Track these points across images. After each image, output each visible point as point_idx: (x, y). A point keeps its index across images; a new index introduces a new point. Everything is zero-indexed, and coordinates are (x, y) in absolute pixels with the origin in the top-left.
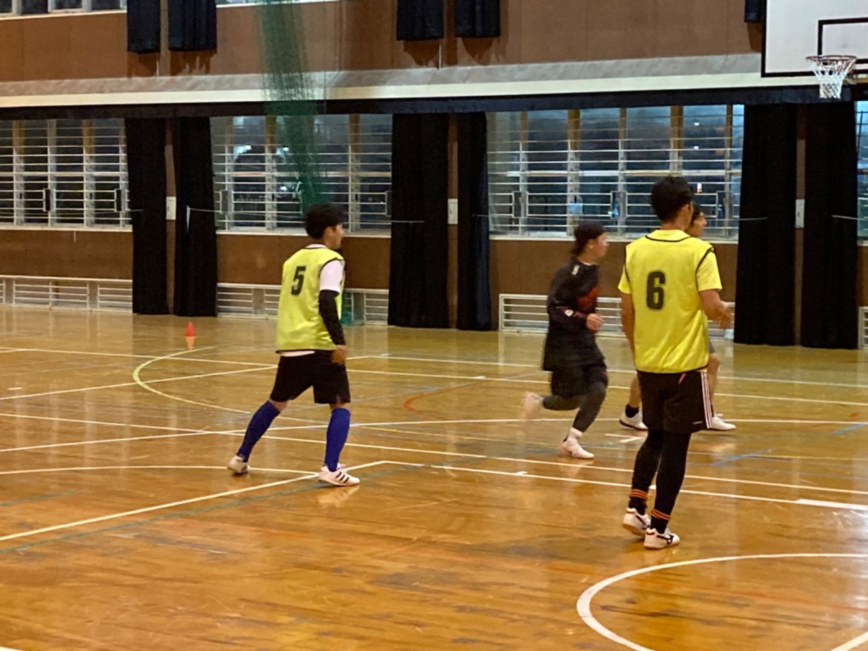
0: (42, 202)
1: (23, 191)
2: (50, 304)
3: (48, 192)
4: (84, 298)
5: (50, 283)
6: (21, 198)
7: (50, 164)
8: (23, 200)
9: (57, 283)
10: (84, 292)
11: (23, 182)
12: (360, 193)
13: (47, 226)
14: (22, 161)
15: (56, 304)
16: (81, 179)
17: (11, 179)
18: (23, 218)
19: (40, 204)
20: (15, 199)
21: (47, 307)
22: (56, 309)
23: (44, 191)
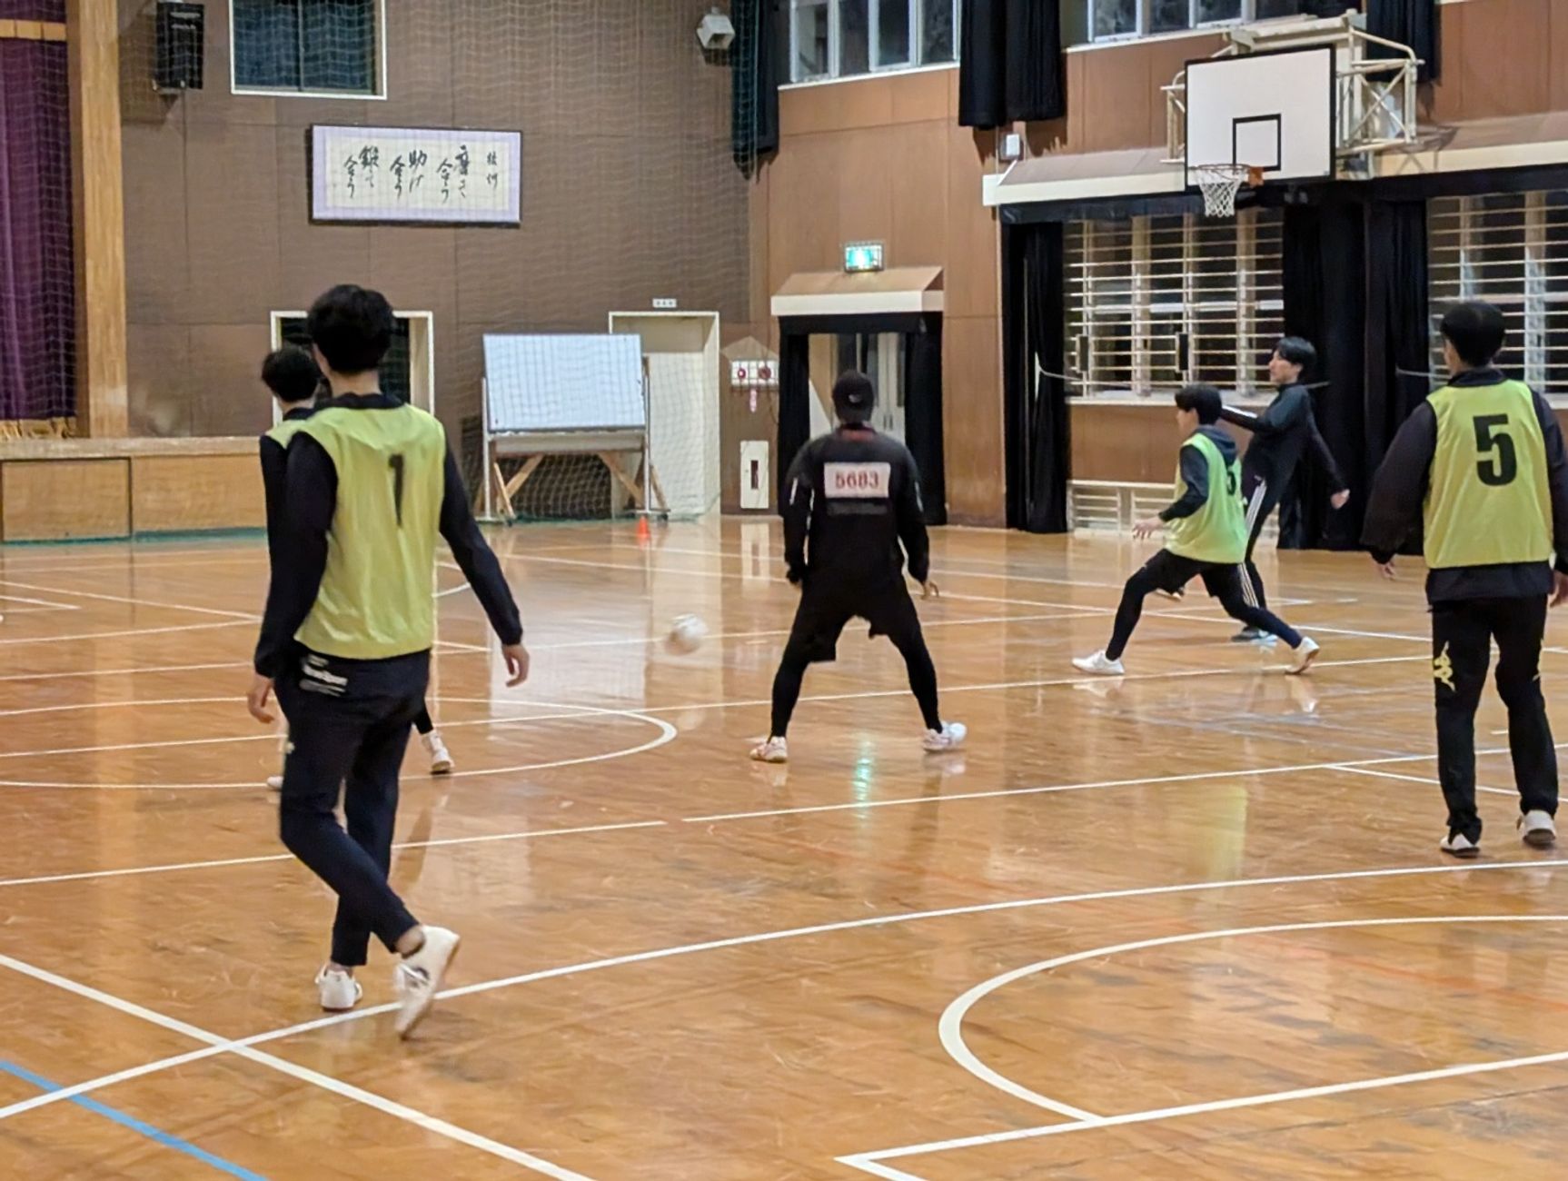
1: (1543, 331)
6: (1539, 345)
8: (1543, 348)
11: (1544, 313)
14: (1543, 271)
17: (1520, 307)
20: (1528, 349)
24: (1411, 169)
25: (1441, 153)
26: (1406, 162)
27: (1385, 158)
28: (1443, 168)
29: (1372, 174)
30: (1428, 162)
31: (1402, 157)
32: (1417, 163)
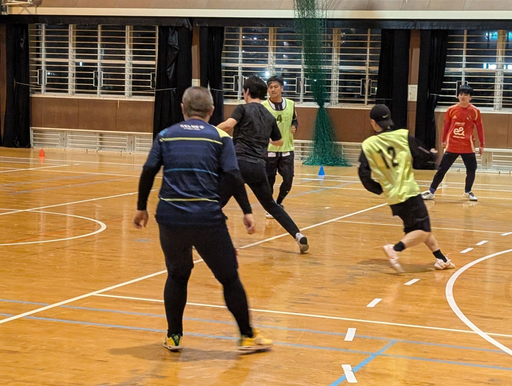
0: (93, 80)
1: (75, 72)
2: (97, 148)
3: (97, 74)
4: (125, 145)
5: (98, 135)
6: (73, 77)
7: (99, 55)
8: (75, 78)
9: (101, 135)
10: (125, 141)
11: (74, 66)
12: (338, 80)
13: (96, 96)
14: (75, 52)
15: (101, 148)
16: (124, 65)
17: (67, 63)
18: (74, 90)
19: (91, 82)
20: (70, 77)
21: (95, 150)
22: (101, 151)
23: (94, 73)
24: (25, 13)
25: (38, 8)
26: (23, 10)
27: (13, 8)
28: (38, 13)
29: (8, 13)
30: (33, 11)
31: (22, 8)
32: (27, 10)
